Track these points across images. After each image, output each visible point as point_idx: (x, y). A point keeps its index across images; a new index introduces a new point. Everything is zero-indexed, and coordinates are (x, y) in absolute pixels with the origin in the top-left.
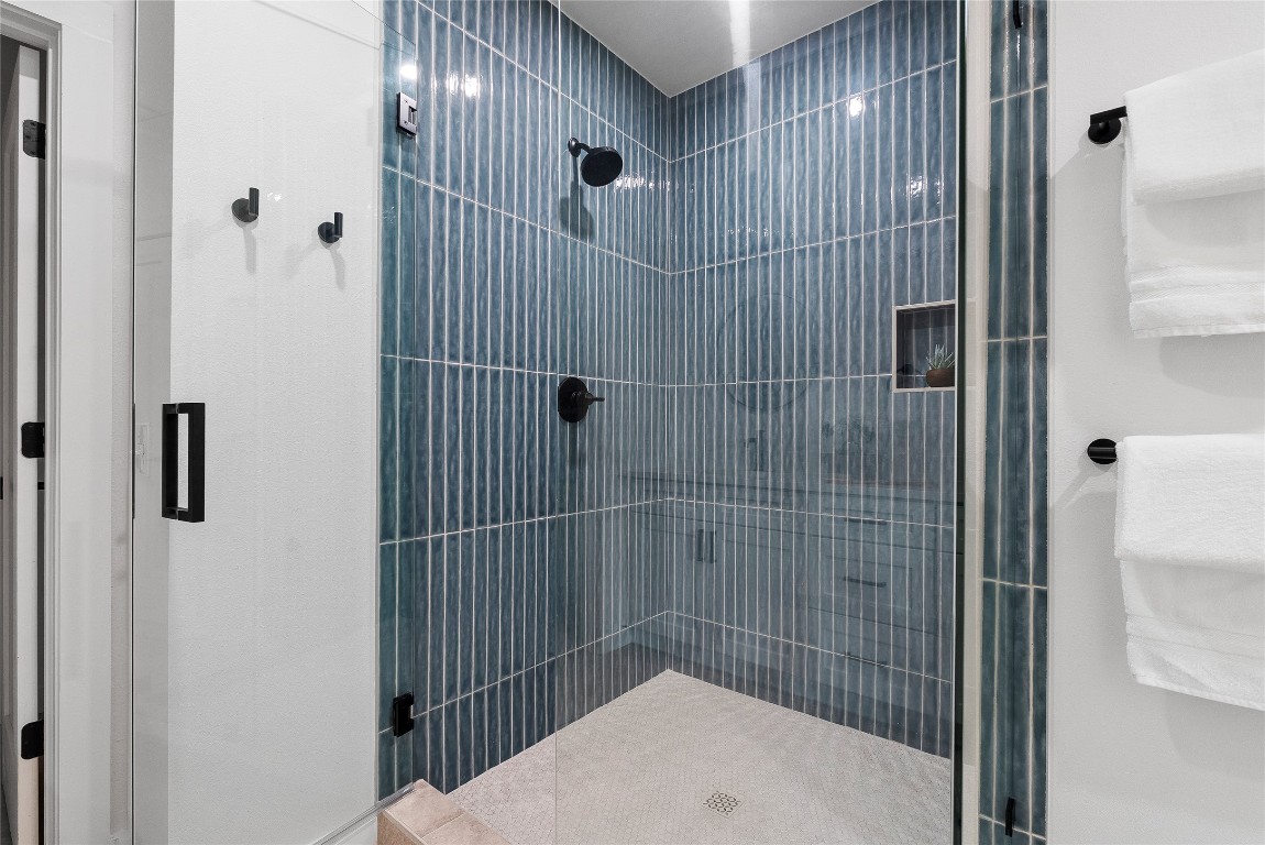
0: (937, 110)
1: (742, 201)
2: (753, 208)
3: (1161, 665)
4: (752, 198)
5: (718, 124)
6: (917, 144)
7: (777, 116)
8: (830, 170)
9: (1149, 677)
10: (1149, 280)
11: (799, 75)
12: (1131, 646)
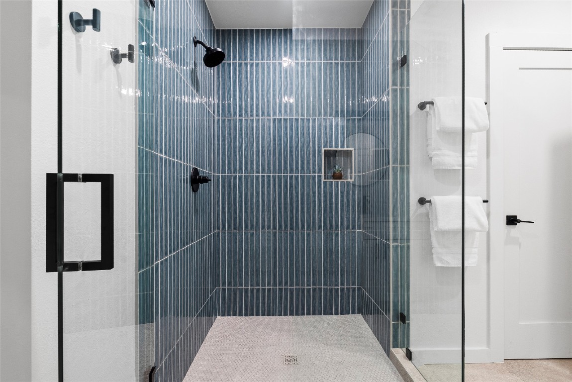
0: (338, 78)
1: (257, 91)
2: (263, 95)
3: (441, 260)
4: (262, 91)
5: (244, 52)
6: (331, 88)
7: (274, 58)
8: (298, 88)
9: (438, 264)
10: (438, 152)
11: (284, 44)
12: (434, 256)
